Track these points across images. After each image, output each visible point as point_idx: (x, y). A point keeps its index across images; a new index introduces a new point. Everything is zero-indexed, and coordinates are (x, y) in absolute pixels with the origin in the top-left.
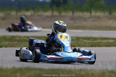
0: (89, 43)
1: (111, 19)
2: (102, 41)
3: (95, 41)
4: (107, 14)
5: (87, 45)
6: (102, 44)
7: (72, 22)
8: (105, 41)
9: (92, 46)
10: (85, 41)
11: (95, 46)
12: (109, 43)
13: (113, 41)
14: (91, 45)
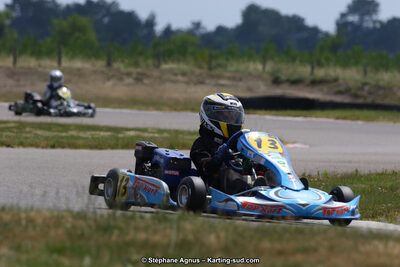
0: (47, 138)
1: (109, 79)
2: (82, 134)
3: (64, 134)
4: (100, 64)
5: (43, 144)
6: (81, 142)
7: (10, 82)
8: (88, 134)
9: (53, 147)
10: (39, 132)
11: (63, 146)
12: (98, 138)
13: (109, 133)
14: (52, 143)
